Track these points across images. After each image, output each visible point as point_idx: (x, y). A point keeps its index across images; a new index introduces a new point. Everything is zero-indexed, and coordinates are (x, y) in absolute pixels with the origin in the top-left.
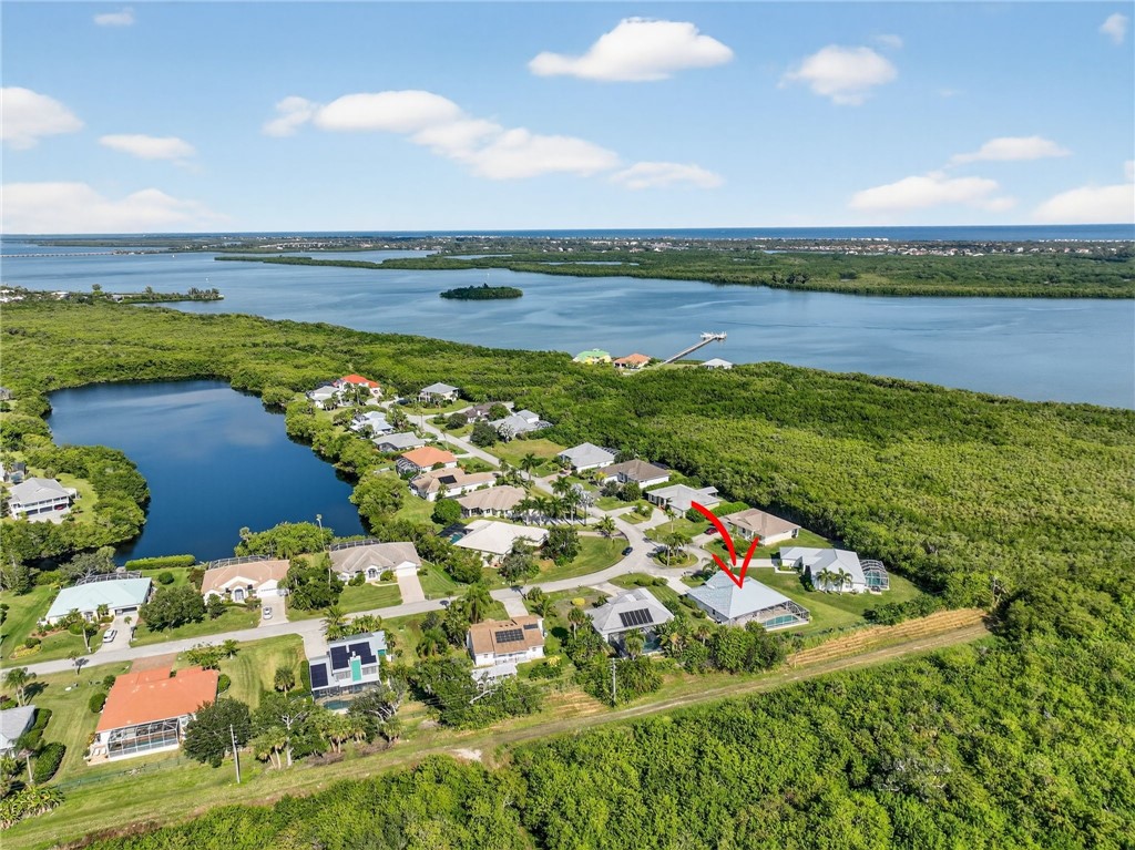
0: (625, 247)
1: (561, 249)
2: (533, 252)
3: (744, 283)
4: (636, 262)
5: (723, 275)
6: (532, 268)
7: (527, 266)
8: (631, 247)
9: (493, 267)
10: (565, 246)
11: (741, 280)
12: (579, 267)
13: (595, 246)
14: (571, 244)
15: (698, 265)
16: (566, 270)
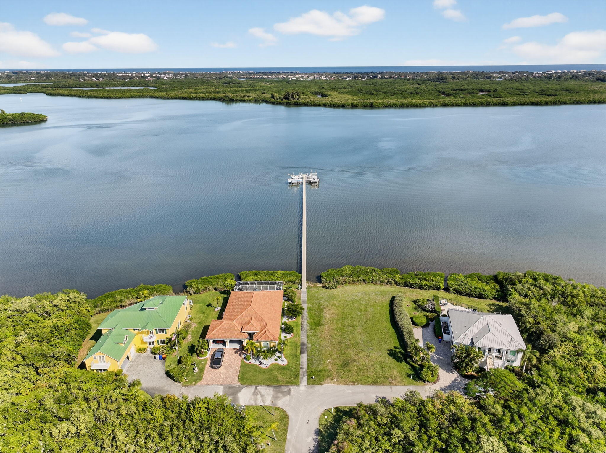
0: (142, 77)
1: (94, 79)
2: (71, 81)
3: (249, 101)
4: (153, 87)
5: (230, 95)
6: (66, 92)
7: (61, 91)
8: (147, 77)
9: (31, 92)
10: (98, 77)
11: (246, 98)
12: (108, 91)
13: (120, 77)
14: (102, 76)
15: (203, 88)
16: (96, 94)
